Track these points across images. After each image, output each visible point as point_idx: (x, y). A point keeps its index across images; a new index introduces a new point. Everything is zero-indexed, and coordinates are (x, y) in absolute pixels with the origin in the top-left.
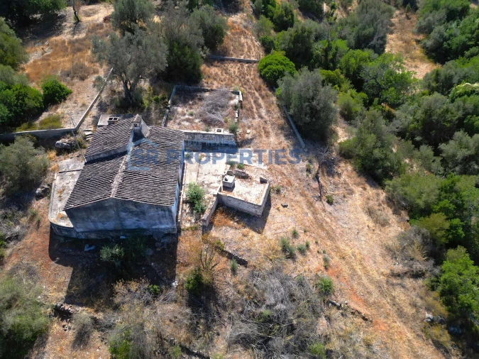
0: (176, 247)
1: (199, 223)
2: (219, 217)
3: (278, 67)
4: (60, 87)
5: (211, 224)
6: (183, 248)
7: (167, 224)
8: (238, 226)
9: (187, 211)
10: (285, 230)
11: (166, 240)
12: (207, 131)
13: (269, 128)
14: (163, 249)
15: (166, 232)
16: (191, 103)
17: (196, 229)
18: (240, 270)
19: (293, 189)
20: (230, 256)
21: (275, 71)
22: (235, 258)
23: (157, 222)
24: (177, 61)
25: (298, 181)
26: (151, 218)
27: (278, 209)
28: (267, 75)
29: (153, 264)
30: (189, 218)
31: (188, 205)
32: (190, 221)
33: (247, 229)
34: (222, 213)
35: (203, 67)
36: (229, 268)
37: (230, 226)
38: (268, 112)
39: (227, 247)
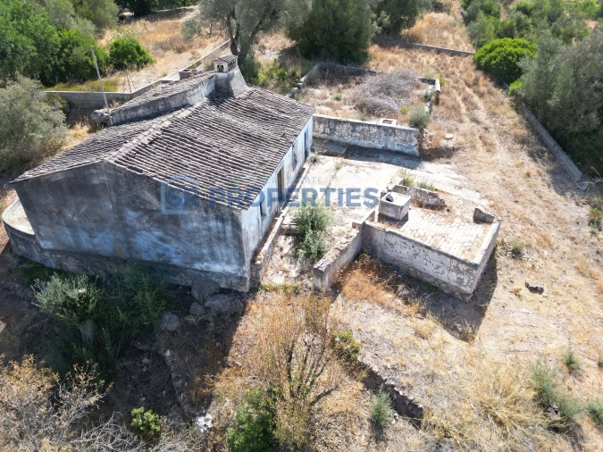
0: (234, 325)
1: (306, 281)
2: (357, 277)
3: (517, 50)
4: (138, 48)
5: (336, 288)
6: (252, 329)
7: (228, 263)
8: (406, 309)
9: (287, 249)
10: (540, 348)
11: (218, 303)
12: (363, 120)
13: (493, 137)
14: (204, 323)
15: (223, 285)
16: (341, 86)
17: (296, 292)
18: (396, 431)
19: (556, 256)
20: (373, 382)
21: (510, 54)
22: (385, 390)
23: (205, 251)
24: (330, 17)
25: (568, 241)
26: (192, 235)
27: (516, 292)
28: (494, 62)
29: (168, 353)
30: (286, 266)
31: (290, 239)
32: (285, 271)
33: (428, 323)
34: (365, 269)
35: (373, 49)
36: (365, 414)
37: (382, 305)
38: (493, 114)
39: (369, 355)
